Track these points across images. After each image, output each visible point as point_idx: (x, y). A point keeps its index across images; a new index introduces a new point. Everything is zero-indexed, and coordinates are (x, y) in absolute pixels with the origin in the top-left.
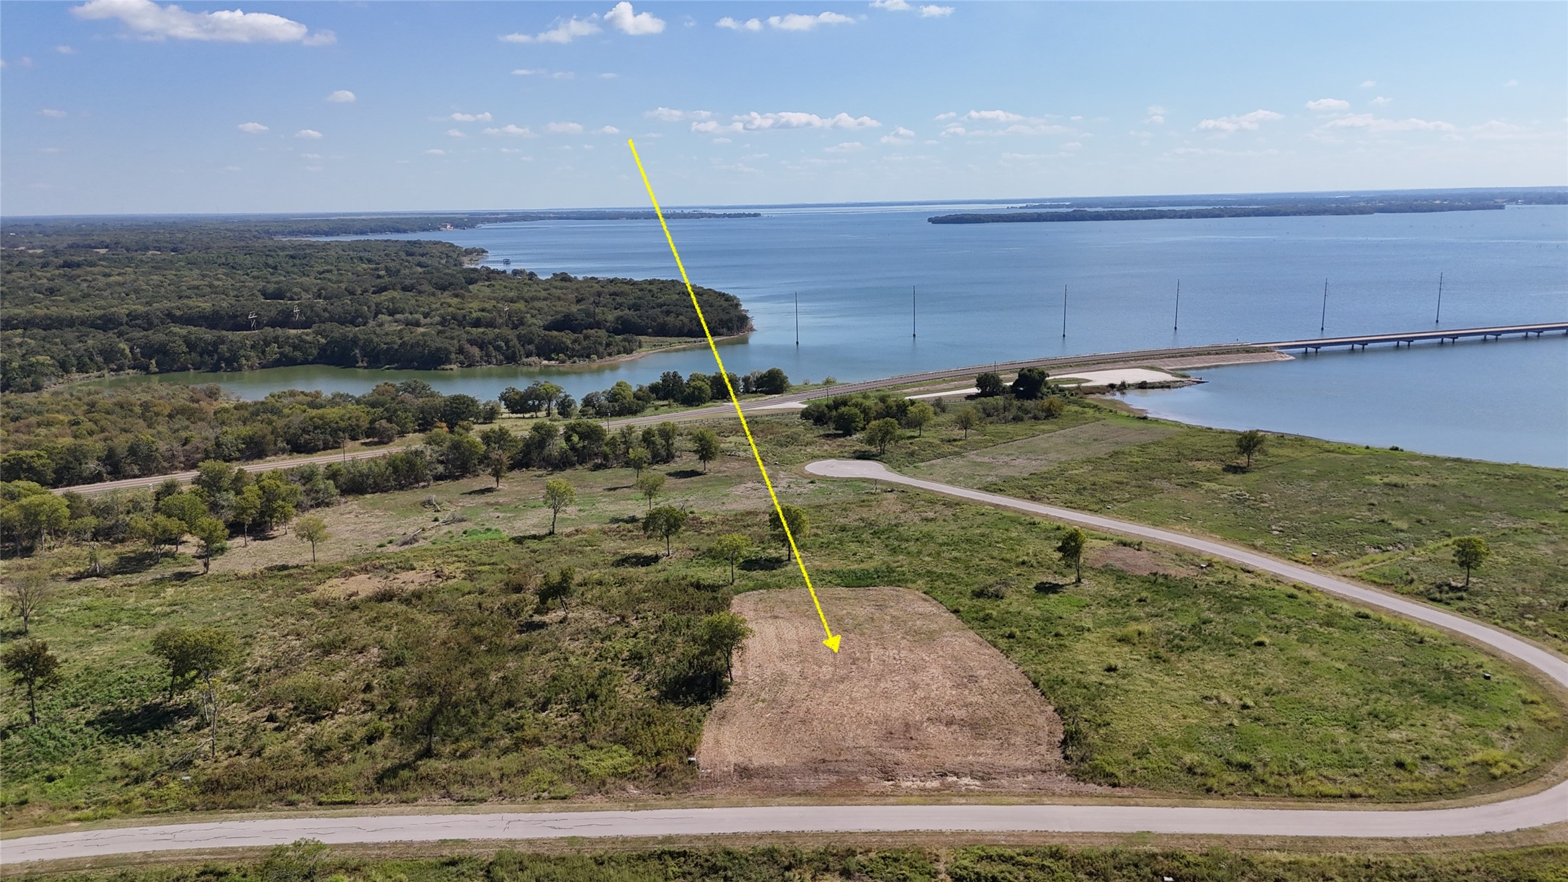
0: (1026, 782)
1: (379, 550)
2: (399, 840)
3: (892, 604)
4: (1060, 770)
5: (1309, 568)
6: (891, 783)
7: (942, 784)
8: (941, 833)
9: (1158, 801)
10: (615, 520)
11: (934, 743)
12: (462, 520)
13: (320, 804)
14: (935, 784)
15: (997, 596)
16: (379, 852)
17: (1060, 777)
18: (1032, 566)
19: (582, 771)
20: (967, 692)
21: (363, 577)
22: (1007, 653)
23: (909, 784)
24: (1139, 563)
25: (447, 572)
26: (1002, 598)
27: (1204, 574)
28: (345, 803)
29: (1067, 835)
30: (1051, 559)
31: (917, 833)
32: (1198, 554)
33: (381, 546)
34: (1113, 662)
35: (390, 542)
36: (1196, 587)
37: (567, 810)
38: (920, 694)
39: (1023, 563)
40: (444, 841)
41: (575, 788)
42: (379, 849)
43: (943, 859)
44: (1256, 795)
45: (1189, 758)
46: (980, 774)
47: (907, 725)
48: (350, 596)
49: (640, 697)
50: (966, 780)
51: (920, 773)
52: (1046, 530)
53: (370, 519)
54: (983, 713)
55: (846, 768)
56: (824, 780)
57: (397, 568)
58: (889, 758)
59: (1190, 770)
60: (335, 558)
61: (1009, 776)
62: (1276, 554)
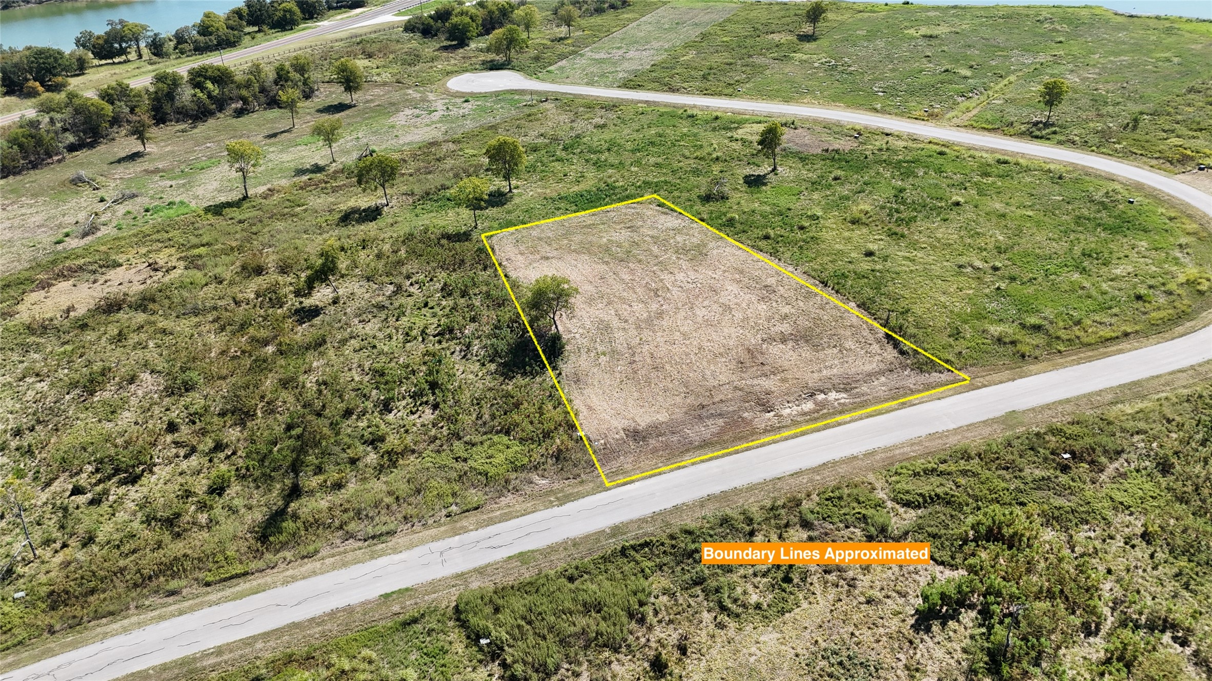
0: (883, 385)
1: (60, 247)
2: (334, 608)
3: (640, 223)
4: (904, 367)
5: (929, 124)
6: (772, 414)
7: (816, 404)
8: (855, 458)
9: (997, 377)
10: (300, 172)
11: (786, 364)
12: (134, 196)
13: (208, 584)
14: (809, 406)
15: (723, 198)
16: (320, 628)
17: (906, 373)
18: (726, 160)
19: (480, 474)
20: (774, 304)
21: (64, 285)
22: (774, 254)
23: (788, 411)
24: (807, 142)
25: (161, 263)
26: (727, 199)
27: (861, 143)
28: (237, 576)
29: (956, 431)
30: (735, 150)
31: (835, 463)
32: (839, 124)
33: (58, 243)
34: (872, 247)
35: (67, 235)
36: (866, 157)
37: (491, 522)
38: (739, 315)
39: (717, 159)
40: (386, 596)
41: (479, 493)
42: (318, 624)
43: (878, 485)
44: (1060, 352)
45: (996, 330)
46: (842, 386)
47: (749, 350)
48: (68, 311)
49: (480, 374)
50: (833, 395)
51: (792, 398)
52: (707, 121)
53: (23, 211)
54: (804, 323)
55: (725, 408)
56: (713, 426)
57: (101, 267)
58: (757, 388)
59: (999, 340)
60: (12, 266)
61: (865, 382)
62: (896, 114)
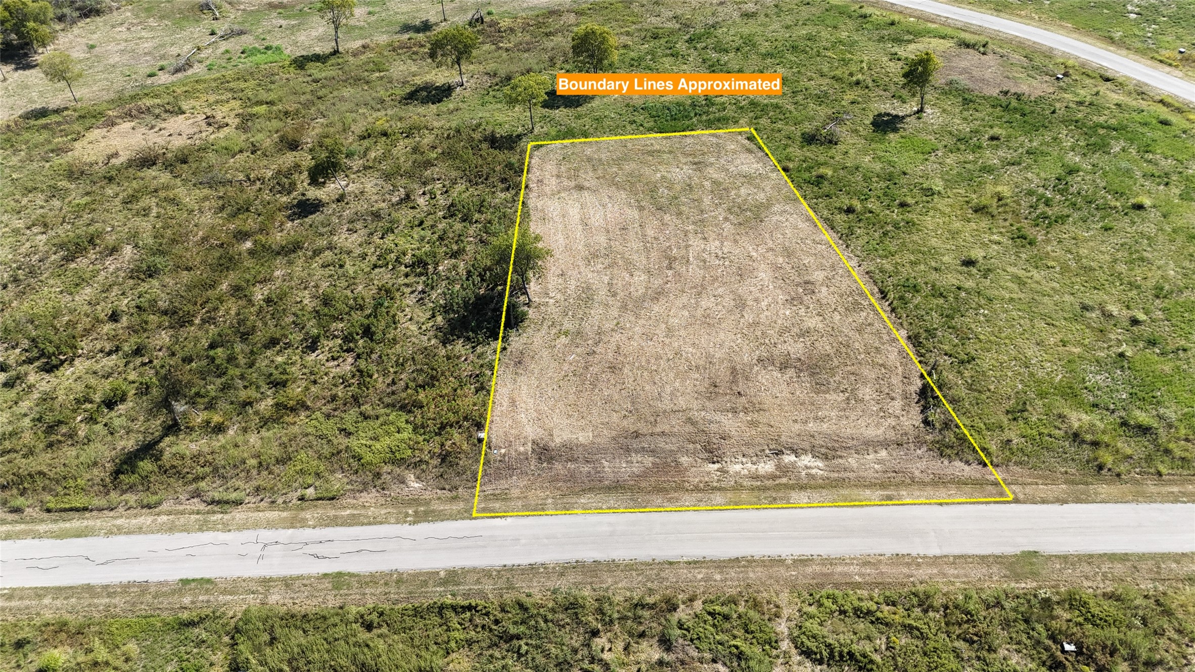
0: (879, 462)
1: (149, 81)
2: (132, 580)
3: (712, 160)
4: (919, 443)
5: (1177, 72)
6: (717, 466)
7: (778, 467)
8: (779, 561)
9: (1042, 490)
10: (406, 28)
11: (768, 401)
12: (241, 33)
13: (49, 511)
14: (767, 467)
15: (830, 142)
16: (107, 600)
17: (919, 452)
18: (867, 87)
19: (354, 457)
20: (802, 312)
21: (127, 126)
22: (846, 237)
23: (738, 467)
24: (986, 77)
25: (219, 117)
26: (836, 144)
27: (1061, 88)
28: (77, 510)
29: (935, 560)
30: (887, 74)
31: (751, 562)
32: (1049, 54)
33: (151, 75)
34: (977, 253)
35: (161, 69)
36: (1054, 112)
37: (335, 522)
38: (749, 317)
39: (858, 83)
40: (185, 582)
41: (345, 480)
42: (109, 595)
43: (786, 612)
44: (1160, 474)
45: (1078, 419)
46: (823, 450)
47: (734, 371)
48: (110, 157)
49: (424, 327)
50: (806, 460)
51: (751, 452)
52: (878, 27)
53: (143, 34)
54: (825, 346)
55: (662, 445)
56: (640, 462)
57: (166, 111)
58: (714, 427)
59: (1076, 437)
60: (101, 94)
61: (857, 453)
62: (1137, 51)
